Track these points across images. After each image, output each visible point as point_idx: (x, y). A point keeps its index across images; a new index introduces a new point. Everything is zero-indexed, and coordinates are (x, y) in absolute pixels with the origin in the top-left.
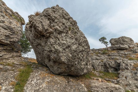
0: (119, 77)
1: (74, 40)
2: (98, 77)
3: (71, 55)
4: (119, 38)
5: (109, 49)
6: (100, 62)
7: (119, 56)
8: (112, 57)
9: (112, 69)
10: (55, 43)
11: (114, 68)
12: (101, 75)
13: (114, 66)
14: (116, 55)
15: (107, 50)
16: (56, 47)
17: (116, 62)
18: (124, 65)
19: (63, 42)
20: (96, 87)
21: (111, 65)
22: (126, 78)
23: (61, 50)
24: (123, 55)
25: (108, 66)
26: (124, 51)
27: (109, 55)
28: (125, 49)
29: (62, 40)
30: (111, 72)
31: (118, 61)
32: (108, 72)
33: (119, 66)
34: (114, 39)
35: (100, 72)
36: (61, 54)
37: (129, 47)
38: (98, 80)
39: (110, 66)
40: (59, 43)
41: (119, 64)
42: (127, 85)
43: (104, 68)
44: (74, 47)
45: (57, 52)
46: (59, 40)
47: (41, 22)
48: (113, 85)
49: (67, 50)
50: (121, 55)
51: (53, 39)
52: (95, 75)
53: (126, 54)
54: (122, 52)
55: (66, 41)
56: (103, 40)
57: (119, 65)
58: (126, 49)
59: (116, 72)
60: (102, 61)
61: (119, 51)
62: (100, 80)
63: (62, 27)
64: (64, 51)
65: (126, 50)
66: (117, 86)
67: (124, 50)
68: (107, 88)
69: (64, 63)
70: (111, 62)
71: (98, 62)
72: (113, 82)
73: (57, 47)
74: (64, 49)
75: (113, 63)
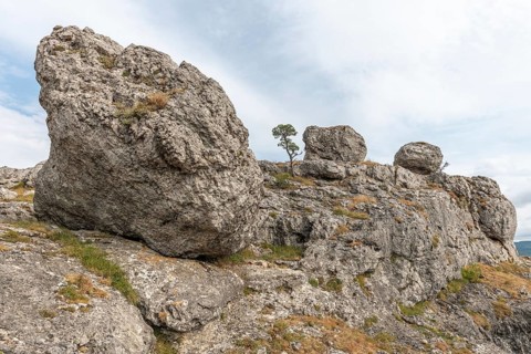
0: (303, 256)
1: (244, 184)
2: (259, 258)
3: (233, 216)
4: (332, 130)
5: (297, 171)
6: (267, 219)
7: (317, 199)
8: (300, 204)
9: (294, 238)
10: (207, 190)
11: (298, 234)
12: (265, 253)
13: (298, 230)
14: (309, 194)
15: (291, 172)
16: (206, 199)
17: (305, 219)
18: (319, 227)
19: (223, 189)
20: (258, 278)
21: (293, 227)
22: (316, 256)
23: (216, 204)
24: (328, 198)
25: (286, 229)
26: (333, 183)
27: (293, 194)
28: (337, 179)
29: (223, 184)
30: (289, 244)
31: (310, 217)
32: (283, 243)
33: (310, 230)
34: (320, 129)
35: (265, 246)
36: (215, 213)
37: (347, 173)
38: (260, 264)
39: (291, 230)
40: (215, 192)
41: (312, 224)
42: (313, 270)
43: (276, 235)
44: (242, 200)
45: (206, 207)
46: (216, 183)
47: (187, 143)
48: (290, 271)
49: (228, 205)
50: (321, 196)
51: (202, 179)
52: (251, 255)
53: (335, 194)
54: (327, 187)
55: (231, 186)
56: (284, 136)
57: (309, 226)
58: (340, 178)
59: (300, 245)
60: (273, 216)
61: (322, 182)
62: (265, 263)
63: (227, 158)
64: (221, 208)
65: (337, 182)
66: (297, 273)
67: (333, 179)
68: (278, 278)
69: (215, 230)
70: (295, 220)
71: (263, 218)
72: (291, 267)
73: (209, 199)
74: (223, 204)
75: (299, 221)
